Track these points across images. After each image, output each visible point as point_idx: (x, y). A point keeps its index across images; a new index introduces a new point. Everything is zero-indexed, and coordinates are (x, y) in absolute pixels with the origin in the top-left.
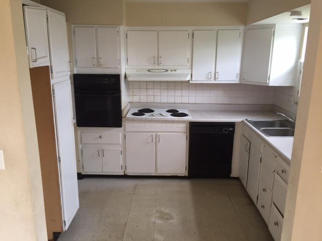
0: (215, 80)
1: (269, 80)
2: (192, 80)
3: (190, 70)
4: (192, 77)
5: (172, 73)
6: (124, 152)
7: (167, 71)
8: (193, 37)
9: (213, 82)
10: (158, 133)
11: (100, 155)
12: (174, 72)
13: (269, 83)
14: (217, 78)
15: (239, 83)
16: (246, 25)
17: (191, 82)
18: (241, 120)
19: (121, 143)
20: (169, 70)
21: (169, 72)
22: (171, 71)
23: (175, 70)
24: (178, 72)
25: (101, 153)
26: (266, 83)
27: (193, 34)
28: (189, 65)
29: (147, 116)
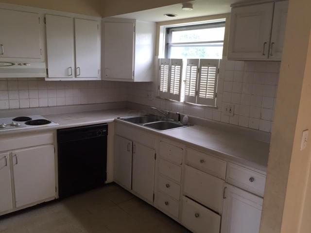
0: (76, 77)
1: (134, 76)
2: (48, 77)
3: (44, 64)
4: (47, 74)
5: (19, 67)
7: (13, 64)
8: (45, 23)
9: (74, 79)
10: (13, 152)
12: (23, 67)
13: (134, 79)
14: (78, 73)
15: (100, 79)
16: (102, 18)
17: (47, 79)
18: (114, 119)
20: (16, 64)
21: (16, 67)
22: (20, 64)
23: (25, 64)
24: (29, 66)
26: (132, 79)
27: (45, 18)
28: (42, 57)
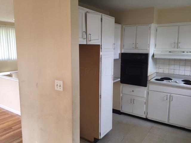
5: (187, 53)
6: (146, 103)
7: (184, 52)
11: (132, 102)
19: (145, 97)
23: (190, 52)
25: (132, 101)
29: (165, 82)
